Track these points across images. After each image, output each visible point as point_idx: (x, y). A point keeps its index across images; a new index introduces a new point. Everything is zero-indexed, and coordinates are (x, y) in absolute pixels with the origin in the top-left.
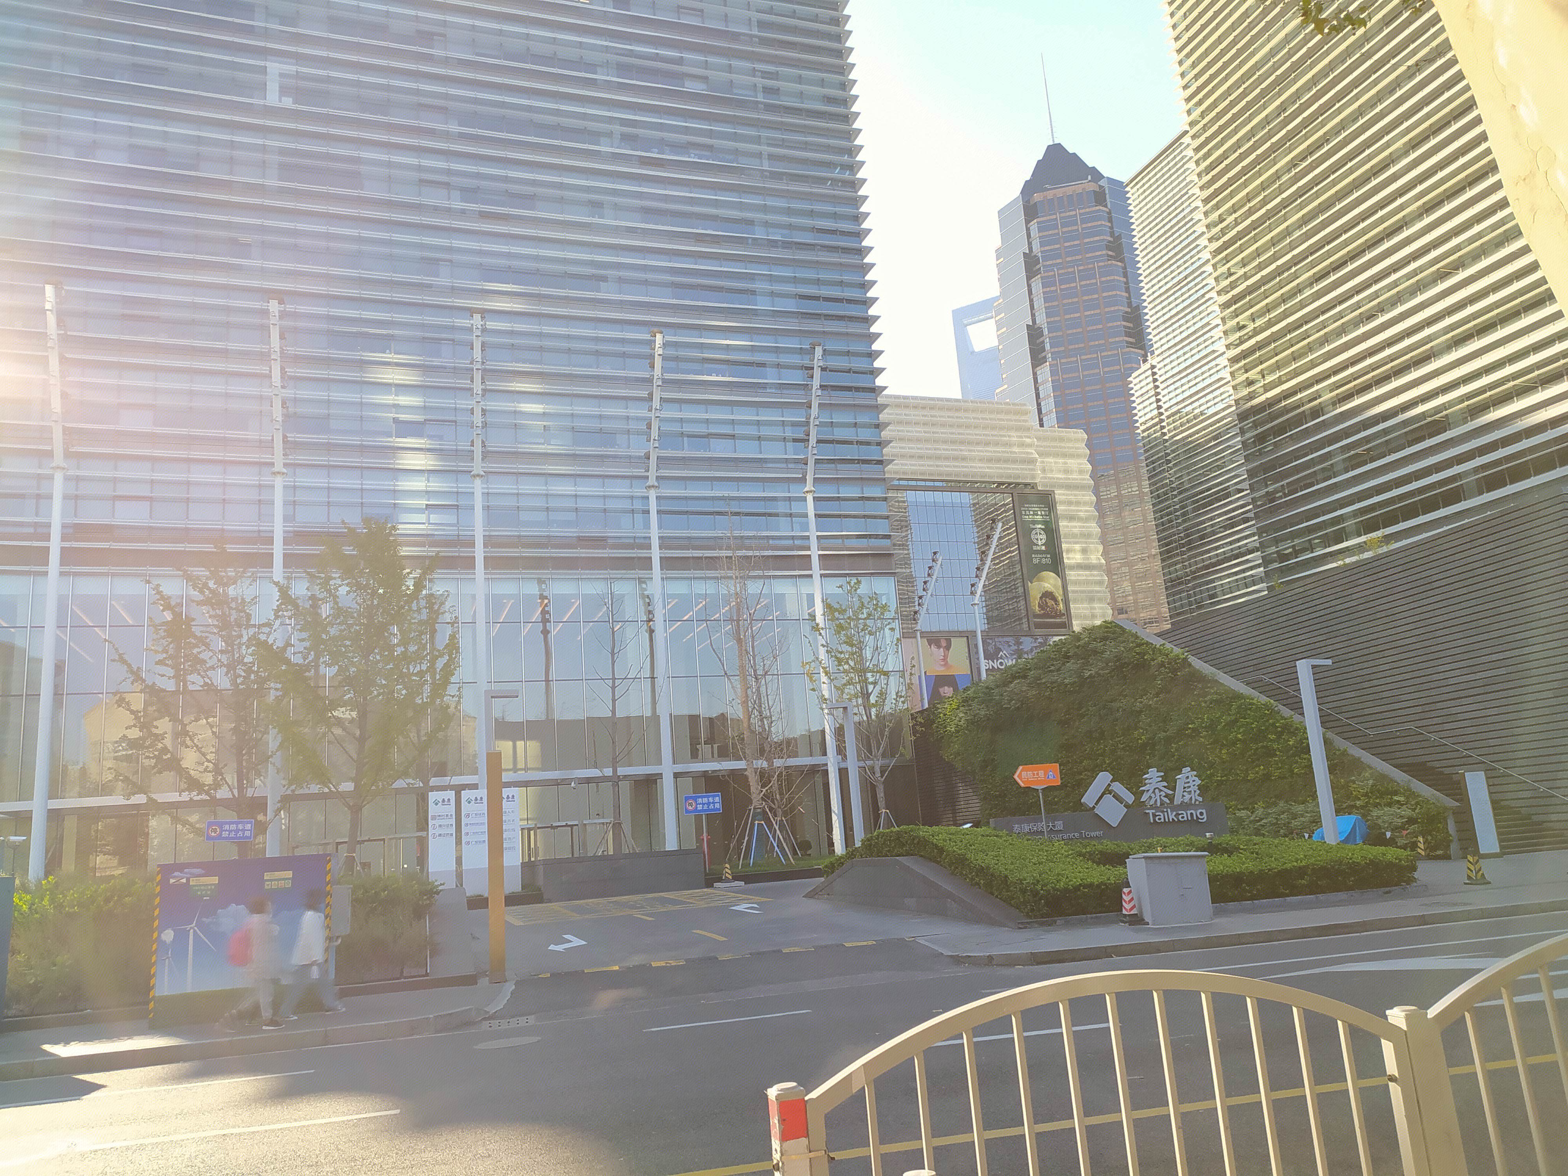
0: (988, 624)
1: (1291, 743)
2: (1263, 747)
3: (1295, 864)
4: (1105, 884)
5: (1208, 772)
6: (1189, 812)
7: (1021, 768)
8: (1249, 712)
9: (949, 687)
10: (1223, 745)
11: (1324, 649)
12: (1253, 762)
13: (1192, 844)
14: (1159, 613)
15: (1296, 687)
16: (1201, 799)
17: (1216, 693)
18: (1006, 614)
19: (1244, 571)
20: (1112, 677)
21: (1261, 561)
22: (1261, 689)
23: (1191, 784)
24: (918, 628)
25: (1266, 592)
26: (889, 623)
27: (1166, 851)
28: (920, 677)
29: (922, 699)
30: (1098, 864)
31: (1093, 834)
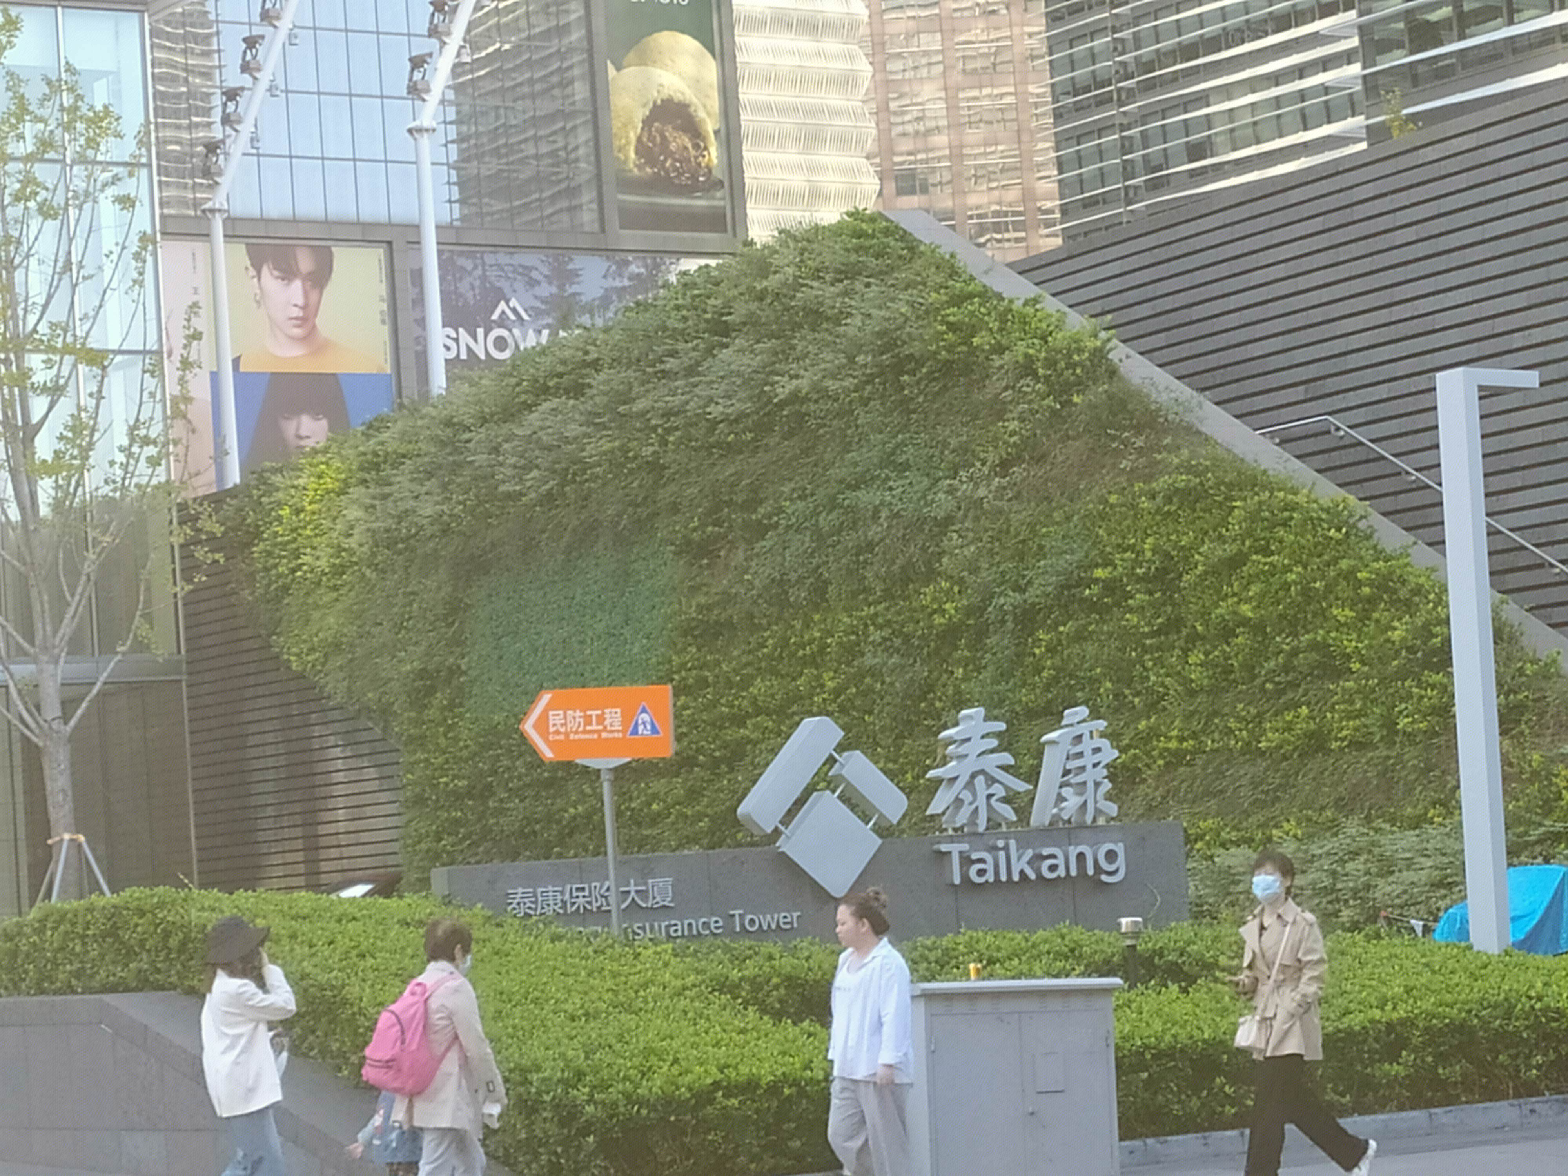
0: (462, 201)
1: (1396, 635)
2: (1314, 646)
3: (1377, 1014)
4: (796, 1083)
5: (1142, 725)
6: (1073, 851)
7: (546, 698)
8: (1281, 532)
9: (315, 416)
10: (1194, 638)
11: (1518, 341)
12: (1280, 692)
13: (1073, 953)
14: (1028, 195)
15: (1425, 458)
16: (1113, 809)
17: (1190, 470)
18: (527, 173)
19: (1301, 71)
20: (865, 402)
21: (1355, 42)
22: (1320, 461)
23: (1088, 760)
24: (219, 200)
25: (1363, 146)
26: (116, 180)
27: (991, 976)
28: (215, 377)
29: (220, 453)
30: (778, 1016)
31: (767, 920)
